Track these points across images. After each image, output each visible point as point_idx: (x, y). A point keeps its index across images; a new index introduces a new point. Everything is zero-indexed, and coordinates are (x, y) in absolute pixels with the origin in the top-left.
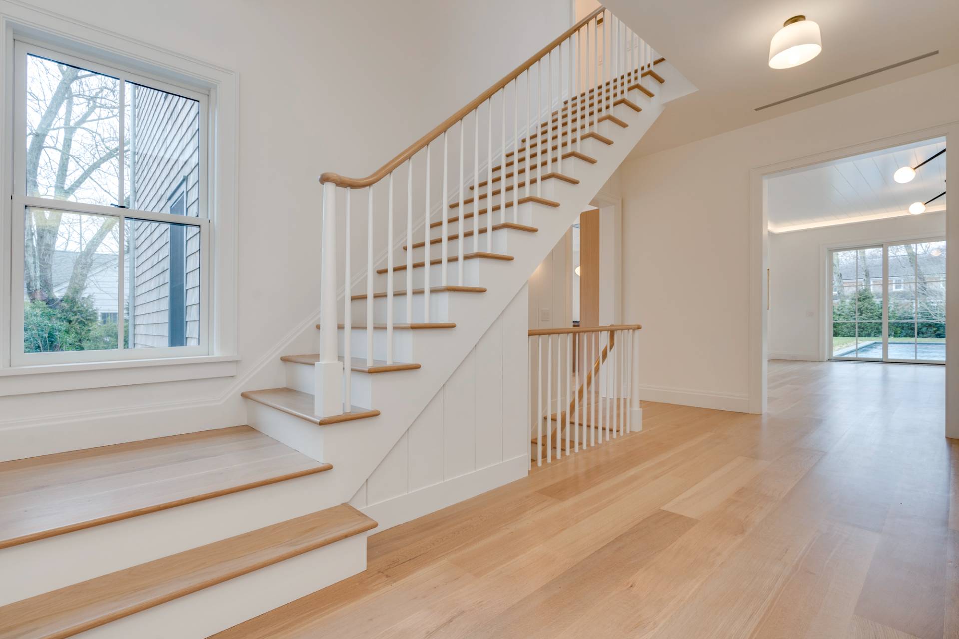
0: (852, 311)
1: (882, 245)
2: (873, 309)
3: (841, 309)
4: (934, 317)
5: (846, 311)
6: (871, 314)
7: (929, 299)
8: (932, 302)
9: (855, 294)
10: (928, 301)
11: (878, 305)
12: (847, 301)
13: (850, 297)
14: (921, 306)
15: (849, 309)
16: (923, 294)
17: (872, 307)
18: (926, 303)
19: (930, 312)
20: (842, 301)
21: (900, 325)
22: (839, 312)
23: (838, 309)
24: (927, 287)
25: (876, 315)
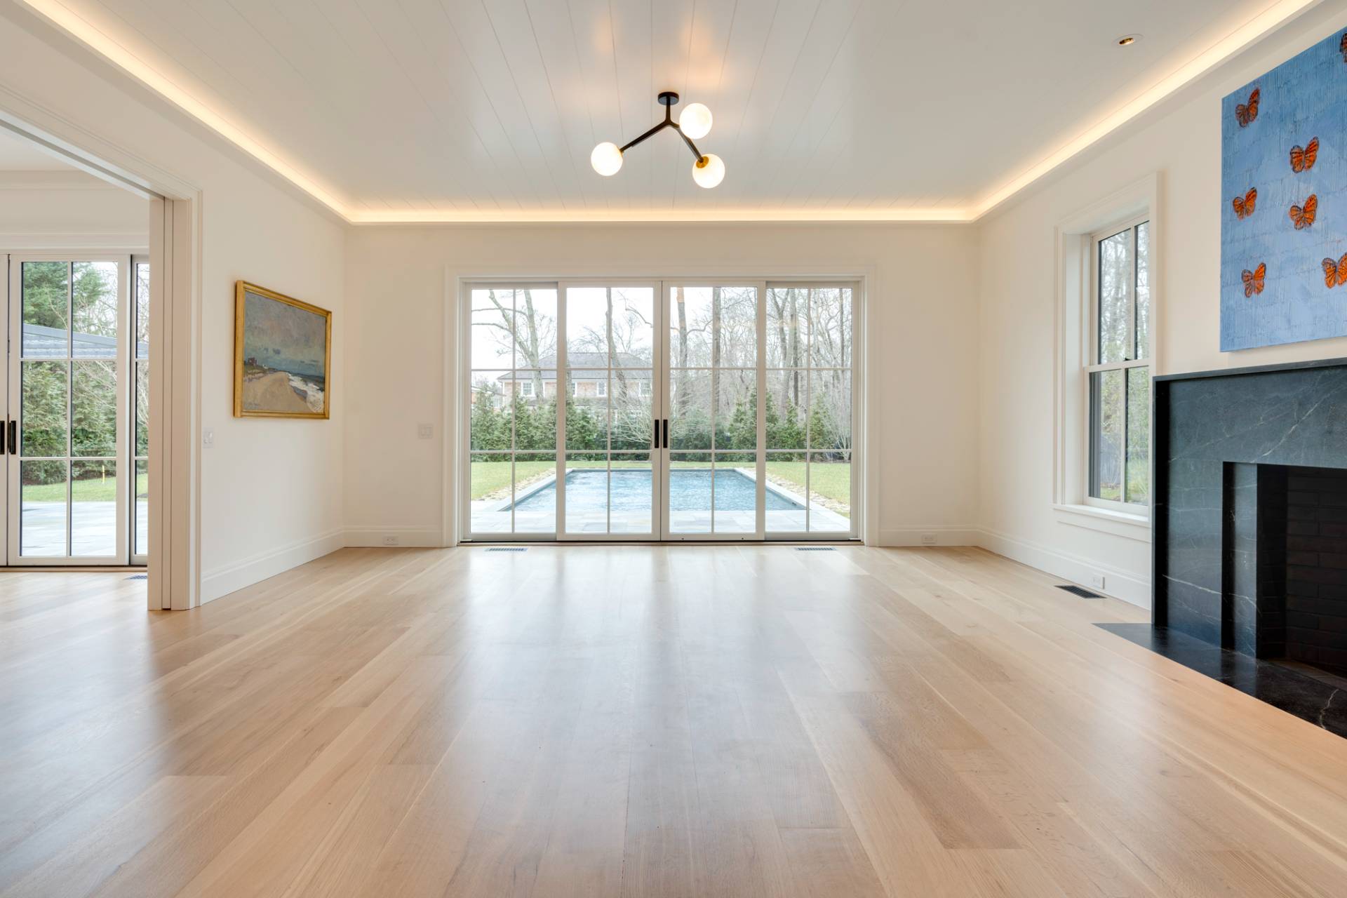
0: (551, 423)
1: (557, 283)
2: (573, 421)
3: (540, 419)
4: (634, 433)
5: (544, 422)
6: (571, 428)
7: (630, 408)
8: (632, 413)
9: (554, 397)
10: (628, 411)
11: (579, 414)
12: (547, 407)
13: (549, 403)
14: (622, 418)
15: (548, 419)
16: (624, 402)
17: (573, 417)
18: (627, 414)
19: (630, 426)
20: (540, 408)
21: (601, 444)
22: (537, 424)
23: (535, 420)
24: (627, 392)
25: (577, 430)
